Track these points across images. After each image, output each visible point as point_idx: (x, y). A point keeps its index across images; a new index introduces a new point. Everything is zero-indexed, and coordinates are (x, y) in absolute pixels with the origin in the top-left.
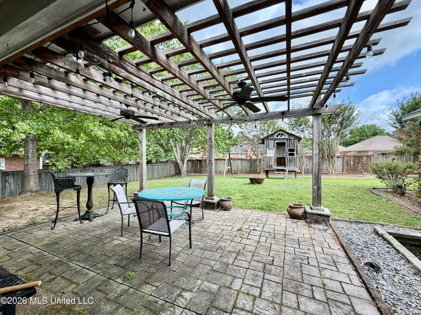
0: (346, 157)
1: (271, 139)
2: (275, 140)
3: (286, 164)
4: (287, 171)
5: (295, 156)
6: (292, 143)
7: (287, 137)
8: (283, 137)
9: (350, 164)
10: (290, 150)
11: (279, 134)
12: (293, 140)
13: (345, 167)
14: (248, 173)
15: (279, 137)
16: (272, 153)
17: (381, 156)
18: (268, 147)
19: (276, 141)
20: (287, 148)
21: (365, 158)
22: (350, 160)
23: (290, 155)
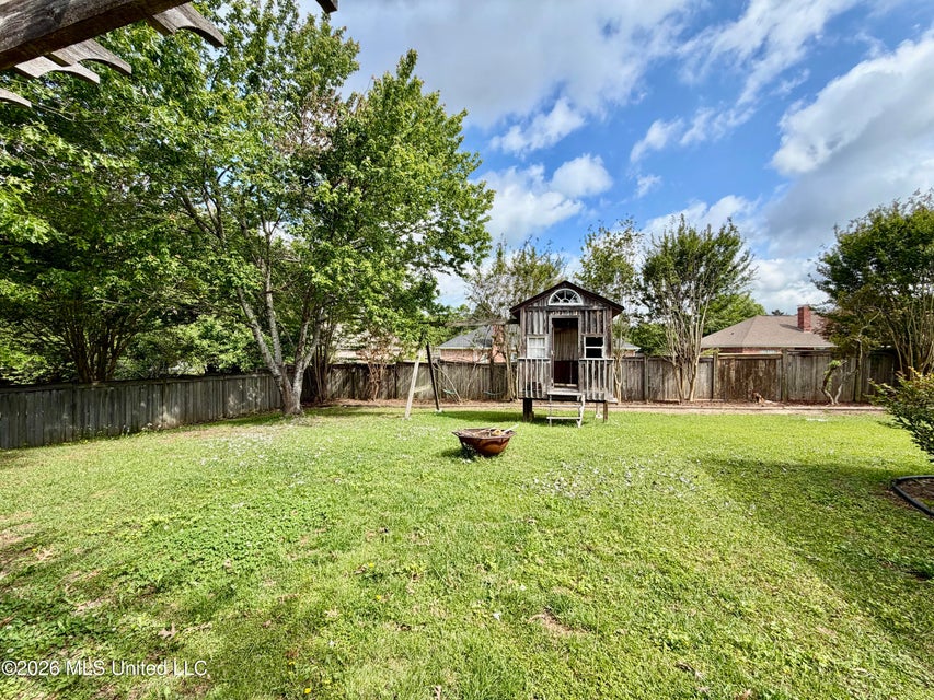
0: (719, 362)
1: (537, 310)
2: (549, 312)
3: (581, 380)
4: (583, 400)
5: (605, 357)
6: (596, 320)
7: (581, 302)
8: (572, 303)
9: (729, 379)
10: (590, 341)
11: (561, 296)
12: (598, 313)
13: (718, 386)
14: (485, 401)
15: (561, 303)
16: (539, 349)
17: (799, 358)
18: (529, 330)
19: (552, 316)
20: (582, 337)
21: (762, 365)
22: (729, 368)
23: (591, 353)
